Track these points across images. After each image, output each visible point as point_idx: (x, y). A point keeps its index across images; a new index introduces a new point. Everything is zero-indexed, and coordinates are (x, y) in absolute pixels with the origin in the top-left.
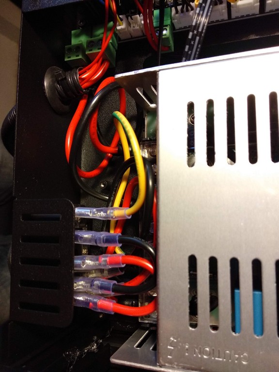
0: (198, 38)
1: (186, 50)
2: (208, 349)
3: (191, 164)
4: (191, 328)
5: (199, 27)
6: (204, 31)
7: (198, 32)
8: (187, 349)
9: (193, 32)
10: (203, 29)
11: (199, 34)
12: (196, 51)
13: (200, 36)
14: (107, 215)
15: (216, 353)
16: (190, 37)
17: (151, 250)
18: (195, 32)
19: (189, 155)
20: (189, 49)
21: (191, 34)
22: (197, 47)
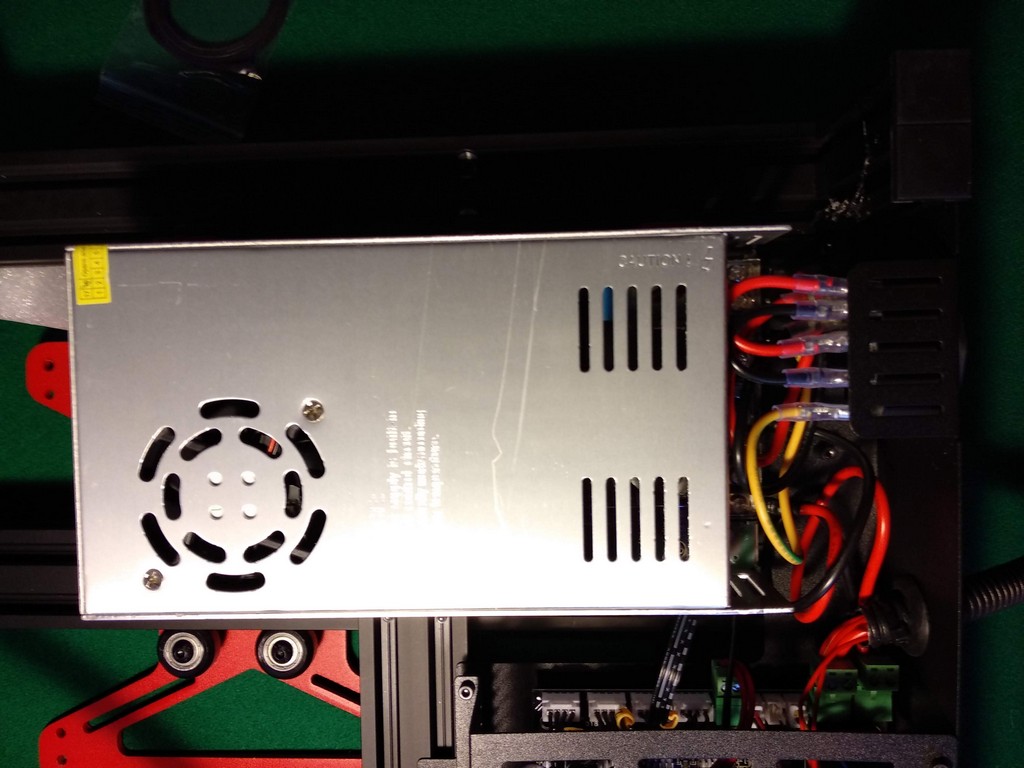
0: (675, 646)
1: (690, 635)
2: (664, 264)
3: (683, 482)
4: (685, 285)
5: (674, 660)
6: (667, 654)
7: (675, 654)
8: (689, 260)
9: (681, 655)
10: (669, 658)
11: (673, 651)
12: (677, 631)
13: (672, 648)
14: (811, 410)
15: (654, 261)
16: (686, 650)
17: (736, 367)
18: (679, 654)
19: (687, 494)
20: (687, 635)
21: (685, 653)
22: (676, 634)
